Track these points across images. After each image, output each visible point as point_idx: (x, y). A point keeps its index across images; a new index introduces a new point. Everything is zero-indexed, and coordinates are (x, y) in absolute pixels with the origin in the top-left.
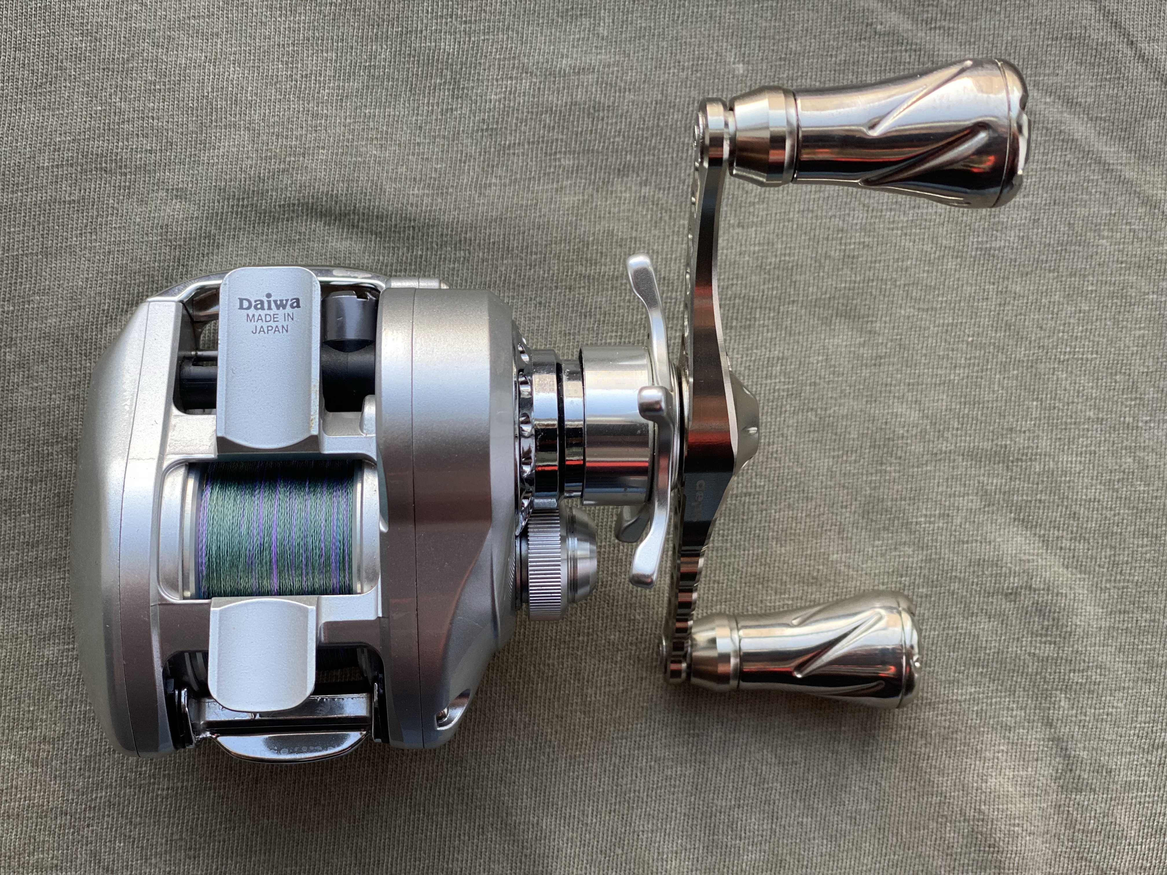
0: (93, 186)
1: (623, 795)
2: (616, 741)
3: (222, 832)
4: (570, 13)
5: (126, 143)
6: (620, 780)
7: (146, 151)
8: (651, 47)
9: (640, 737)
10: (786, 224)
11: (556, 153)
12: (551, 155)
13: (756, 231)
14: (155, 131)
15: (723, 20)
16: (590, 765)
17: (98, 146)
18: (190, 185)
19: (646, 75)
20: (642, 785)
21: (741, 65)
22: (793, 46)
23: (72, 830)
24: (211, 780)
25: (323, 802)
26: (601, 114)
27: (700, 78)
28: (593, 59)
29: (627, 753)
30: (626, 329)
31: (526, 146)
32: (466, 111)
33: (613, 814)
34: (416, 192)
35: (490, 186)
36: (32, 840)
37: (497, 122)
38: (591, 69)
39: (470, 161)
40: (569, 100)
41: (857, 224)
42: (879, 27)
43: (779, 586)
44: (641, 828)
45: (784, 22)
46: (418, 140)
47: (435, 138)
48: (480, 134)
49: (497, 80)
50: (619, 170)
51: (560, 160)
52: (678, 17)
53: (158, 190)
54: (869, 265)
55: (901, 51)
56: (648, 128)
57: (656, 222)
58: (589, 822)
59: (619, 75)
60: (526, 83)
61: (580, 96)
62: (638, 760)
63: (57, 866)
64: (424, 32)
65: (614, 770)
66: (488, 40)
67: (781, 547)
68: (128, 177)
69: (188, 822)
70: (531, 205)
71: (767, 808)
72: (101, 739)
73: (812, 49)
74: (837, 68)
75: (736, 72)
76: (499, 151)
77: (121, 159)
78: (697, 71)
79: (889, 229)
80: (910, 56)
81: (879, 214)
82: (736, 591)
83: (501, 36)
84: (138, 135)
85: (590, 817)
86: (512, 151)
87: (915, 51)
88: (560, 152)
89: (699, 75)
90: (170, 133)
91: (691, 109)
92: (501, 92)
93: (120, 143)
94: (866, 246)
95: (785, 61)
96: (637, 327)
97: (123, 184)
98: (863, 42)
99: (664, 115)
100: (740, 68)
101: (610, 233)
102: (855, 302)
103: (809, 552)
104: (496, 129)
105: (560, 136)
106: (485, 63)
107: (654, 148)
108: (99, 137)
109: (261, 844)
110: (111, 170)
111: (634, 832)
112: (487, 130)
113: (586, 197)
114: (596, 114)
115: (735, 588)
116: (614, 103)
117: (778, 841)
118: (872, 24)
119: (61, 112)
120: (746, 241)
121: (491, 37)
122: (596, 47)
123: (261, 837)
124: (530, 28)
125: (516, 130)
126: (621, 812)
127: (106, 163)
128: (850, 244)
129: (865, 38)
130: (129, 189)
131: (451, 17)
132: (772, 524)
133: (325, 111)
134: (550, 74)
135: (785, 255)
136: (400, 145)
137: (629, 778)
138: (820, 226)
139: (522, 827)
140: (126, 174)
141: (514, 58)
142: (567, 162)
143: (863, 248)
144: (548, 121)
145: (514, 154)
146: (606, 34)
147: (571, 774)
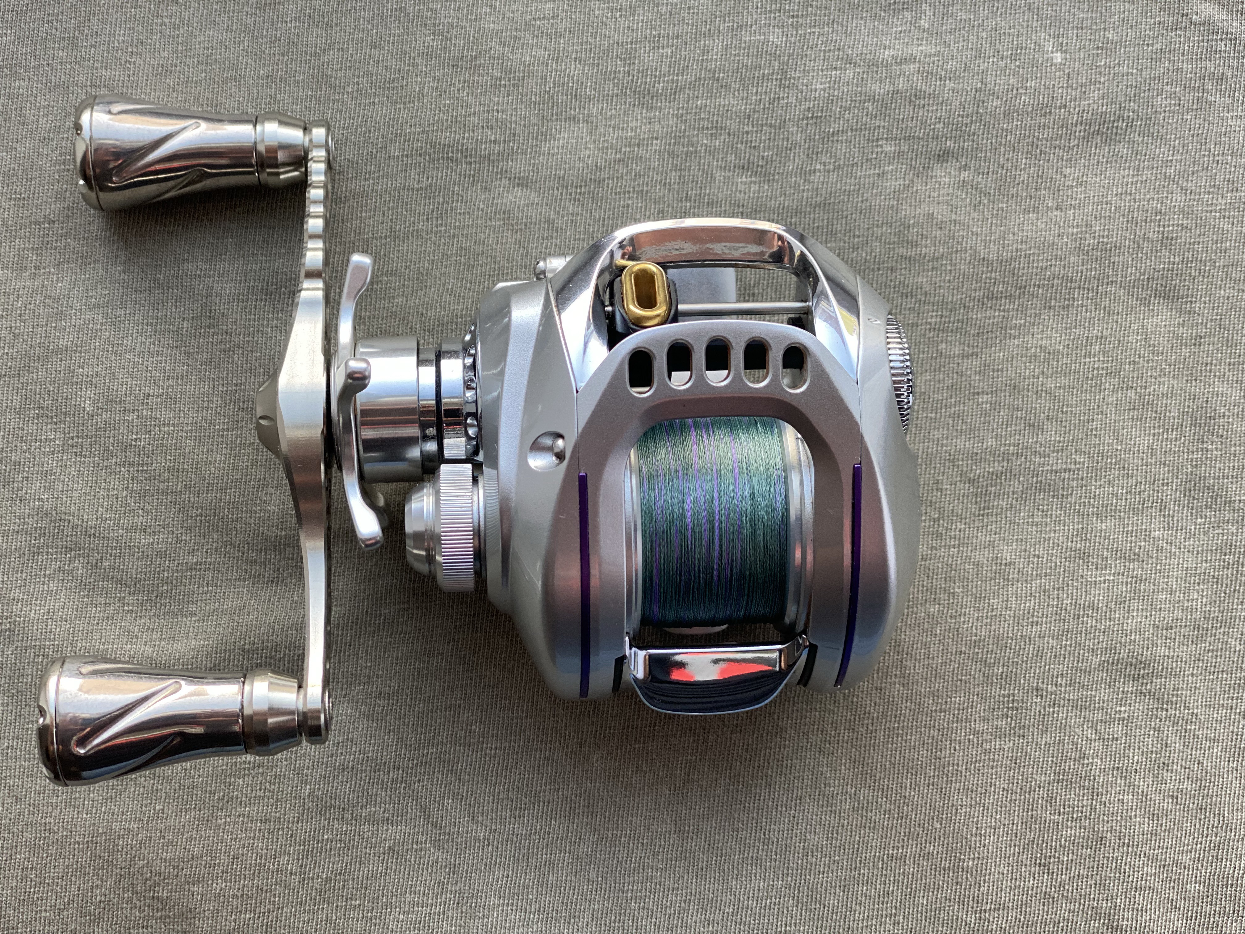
0: (440, 174)
1: (941, 769)
2: (934, 714)
3: (547, 793)
4: (892, 7)
5: (471, 134)
6: (939, 753)
7: (491, 141)
8: (971, 37)
9: (959, 710)
10: (1104, 206)
11: (878, 140)
12: (873, 142)
13: (1074, 213)
14: (499, 123)
15: (1041, 12)
16: (909, 737)
17: (445, 137)
18: (531, 174)
19: (966, 64)
20: (961, 758)
21: (1059, 54)
22: (1110, 35)
23: (403, 785)
24: (537, 741)
25: (644, 769)
26: (922, 102)
27: (1019, 67)
28: (916, 50)
29: (946, 726)
30: (947, 309)
31: (849, 134)
32: (793, 100)
33: (931, 787)
34: (744, 180)
35: (814, 172)
36: (365, 793)
37: (822, 110)
38: (912, 59)
39: (795, 148)
40: (891, 89)
41: (1175, 206)
42: (1194, 17)
43: (1100, 562)
44: (960, 802)
45: (1101, 13)
46: (746, 129)
47: (762, 125)
48: (805, 122)
49: (822, 70)
50: (939, 155)
51: (881, 146)
52: (997, 9)
53: (501, 178)
54: (1187, 246)
55: (1217, 40)
56: (968, 115)
57: (975, 206)
58: (907, 794)
59: (940, 64)
60: (850, 73)
61: (902, 84)
62: (956, 733)
63: (388, 820)
64: (754, 26)
65: (932, 743)
66: (814, 33)
67: (1102, 523)
68: (473, 166)
69: (514, 782)
70: (854, 190)
71: (1087, 784)
72: (434, 696)
73: (1128, 39)
74: (1154, 56)
75: (1055, 61)
76: (823, 138)
77: (467, 149)
78: (1016, 60)
79: (1207, 212)
80: (1226, 45)
81: (1197, 197)
82: (1056, 566)
83: (826, 29)
84: (483, 127)
85: (908, 790)
86: (836, 138)
87: (1231, 40)
88: (882, 139)
89: (1017, 63)
90: (513, 126)
91: (1010, 96)
92: (825, 83)
93: (467, 135)
94: (1184, 228)
95: (1102, 49)
96: (957, 306)
97: (468, 172)
98: (1178, 32)
99: (983, 102)
100: (1058, 58)
101: (931, 216)
102: (1174, 282)
103: (1130, 529)
104: (821, 117)
105: (882, 124)
106: (811, 55)
107: (974, 134)
108: (446, 129)
109: (584, 806)
110: (457, 159)
111: (952, 806)
112: (812, 117)
113: (907, 182)
114: (918, 102)
115: (1056, 563)
116: (934, 91)
117: (1099, 818)
118: (1187, 15)
119: (412, 105)
120: (1064, 223)
121: (817, 30)
122: (918, 39)
123: (584, 800)
124: (855, 22)
125: (839, 118)
126: (940, 786)
127: (452, 152)
128: (1169, 226)
129: (1181, 28)
130: (474, 177)
131: (780, 12)
132: (1092, 500)
133: (659, 104)
134: (874, 64)
135: (1103, 237)
136: (729, 134)
137: (948, 751)
138: (1138, 208)
139: (839, 797)
140: (471, 163)
141: (839, 49)
142: (889, 148)
143: (1182, 230)
144: (870, 109)
145: (837, 141)
146: (927, 26)
147: (890, 746)
